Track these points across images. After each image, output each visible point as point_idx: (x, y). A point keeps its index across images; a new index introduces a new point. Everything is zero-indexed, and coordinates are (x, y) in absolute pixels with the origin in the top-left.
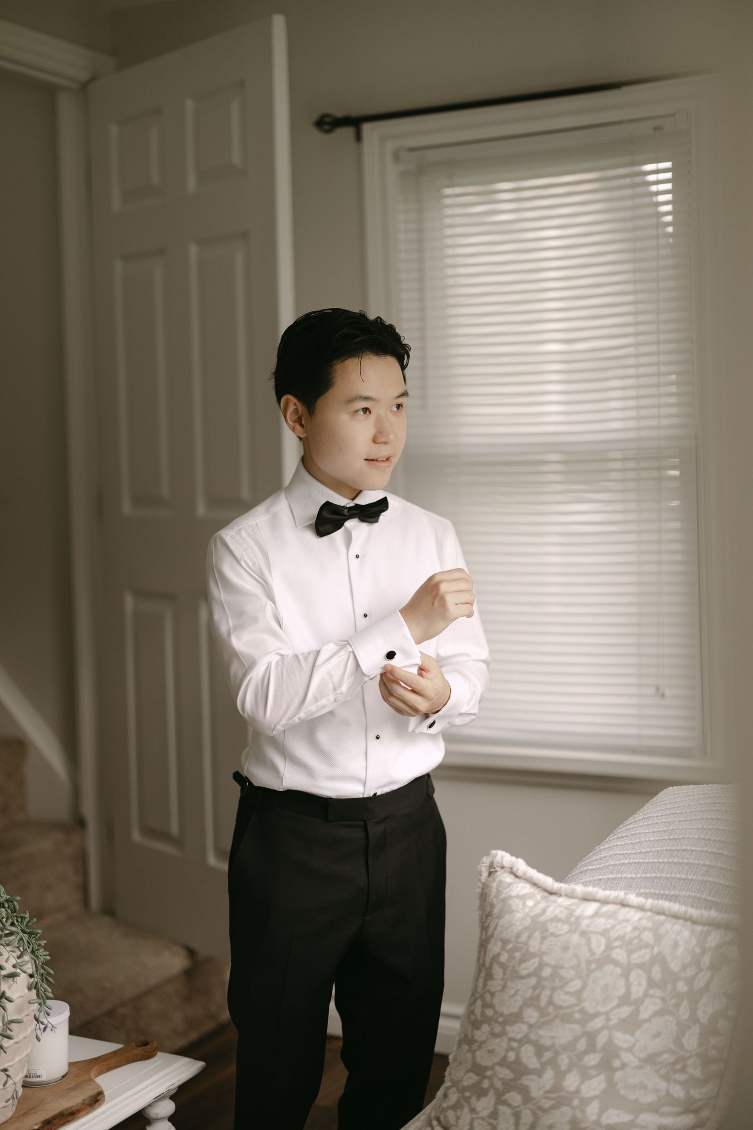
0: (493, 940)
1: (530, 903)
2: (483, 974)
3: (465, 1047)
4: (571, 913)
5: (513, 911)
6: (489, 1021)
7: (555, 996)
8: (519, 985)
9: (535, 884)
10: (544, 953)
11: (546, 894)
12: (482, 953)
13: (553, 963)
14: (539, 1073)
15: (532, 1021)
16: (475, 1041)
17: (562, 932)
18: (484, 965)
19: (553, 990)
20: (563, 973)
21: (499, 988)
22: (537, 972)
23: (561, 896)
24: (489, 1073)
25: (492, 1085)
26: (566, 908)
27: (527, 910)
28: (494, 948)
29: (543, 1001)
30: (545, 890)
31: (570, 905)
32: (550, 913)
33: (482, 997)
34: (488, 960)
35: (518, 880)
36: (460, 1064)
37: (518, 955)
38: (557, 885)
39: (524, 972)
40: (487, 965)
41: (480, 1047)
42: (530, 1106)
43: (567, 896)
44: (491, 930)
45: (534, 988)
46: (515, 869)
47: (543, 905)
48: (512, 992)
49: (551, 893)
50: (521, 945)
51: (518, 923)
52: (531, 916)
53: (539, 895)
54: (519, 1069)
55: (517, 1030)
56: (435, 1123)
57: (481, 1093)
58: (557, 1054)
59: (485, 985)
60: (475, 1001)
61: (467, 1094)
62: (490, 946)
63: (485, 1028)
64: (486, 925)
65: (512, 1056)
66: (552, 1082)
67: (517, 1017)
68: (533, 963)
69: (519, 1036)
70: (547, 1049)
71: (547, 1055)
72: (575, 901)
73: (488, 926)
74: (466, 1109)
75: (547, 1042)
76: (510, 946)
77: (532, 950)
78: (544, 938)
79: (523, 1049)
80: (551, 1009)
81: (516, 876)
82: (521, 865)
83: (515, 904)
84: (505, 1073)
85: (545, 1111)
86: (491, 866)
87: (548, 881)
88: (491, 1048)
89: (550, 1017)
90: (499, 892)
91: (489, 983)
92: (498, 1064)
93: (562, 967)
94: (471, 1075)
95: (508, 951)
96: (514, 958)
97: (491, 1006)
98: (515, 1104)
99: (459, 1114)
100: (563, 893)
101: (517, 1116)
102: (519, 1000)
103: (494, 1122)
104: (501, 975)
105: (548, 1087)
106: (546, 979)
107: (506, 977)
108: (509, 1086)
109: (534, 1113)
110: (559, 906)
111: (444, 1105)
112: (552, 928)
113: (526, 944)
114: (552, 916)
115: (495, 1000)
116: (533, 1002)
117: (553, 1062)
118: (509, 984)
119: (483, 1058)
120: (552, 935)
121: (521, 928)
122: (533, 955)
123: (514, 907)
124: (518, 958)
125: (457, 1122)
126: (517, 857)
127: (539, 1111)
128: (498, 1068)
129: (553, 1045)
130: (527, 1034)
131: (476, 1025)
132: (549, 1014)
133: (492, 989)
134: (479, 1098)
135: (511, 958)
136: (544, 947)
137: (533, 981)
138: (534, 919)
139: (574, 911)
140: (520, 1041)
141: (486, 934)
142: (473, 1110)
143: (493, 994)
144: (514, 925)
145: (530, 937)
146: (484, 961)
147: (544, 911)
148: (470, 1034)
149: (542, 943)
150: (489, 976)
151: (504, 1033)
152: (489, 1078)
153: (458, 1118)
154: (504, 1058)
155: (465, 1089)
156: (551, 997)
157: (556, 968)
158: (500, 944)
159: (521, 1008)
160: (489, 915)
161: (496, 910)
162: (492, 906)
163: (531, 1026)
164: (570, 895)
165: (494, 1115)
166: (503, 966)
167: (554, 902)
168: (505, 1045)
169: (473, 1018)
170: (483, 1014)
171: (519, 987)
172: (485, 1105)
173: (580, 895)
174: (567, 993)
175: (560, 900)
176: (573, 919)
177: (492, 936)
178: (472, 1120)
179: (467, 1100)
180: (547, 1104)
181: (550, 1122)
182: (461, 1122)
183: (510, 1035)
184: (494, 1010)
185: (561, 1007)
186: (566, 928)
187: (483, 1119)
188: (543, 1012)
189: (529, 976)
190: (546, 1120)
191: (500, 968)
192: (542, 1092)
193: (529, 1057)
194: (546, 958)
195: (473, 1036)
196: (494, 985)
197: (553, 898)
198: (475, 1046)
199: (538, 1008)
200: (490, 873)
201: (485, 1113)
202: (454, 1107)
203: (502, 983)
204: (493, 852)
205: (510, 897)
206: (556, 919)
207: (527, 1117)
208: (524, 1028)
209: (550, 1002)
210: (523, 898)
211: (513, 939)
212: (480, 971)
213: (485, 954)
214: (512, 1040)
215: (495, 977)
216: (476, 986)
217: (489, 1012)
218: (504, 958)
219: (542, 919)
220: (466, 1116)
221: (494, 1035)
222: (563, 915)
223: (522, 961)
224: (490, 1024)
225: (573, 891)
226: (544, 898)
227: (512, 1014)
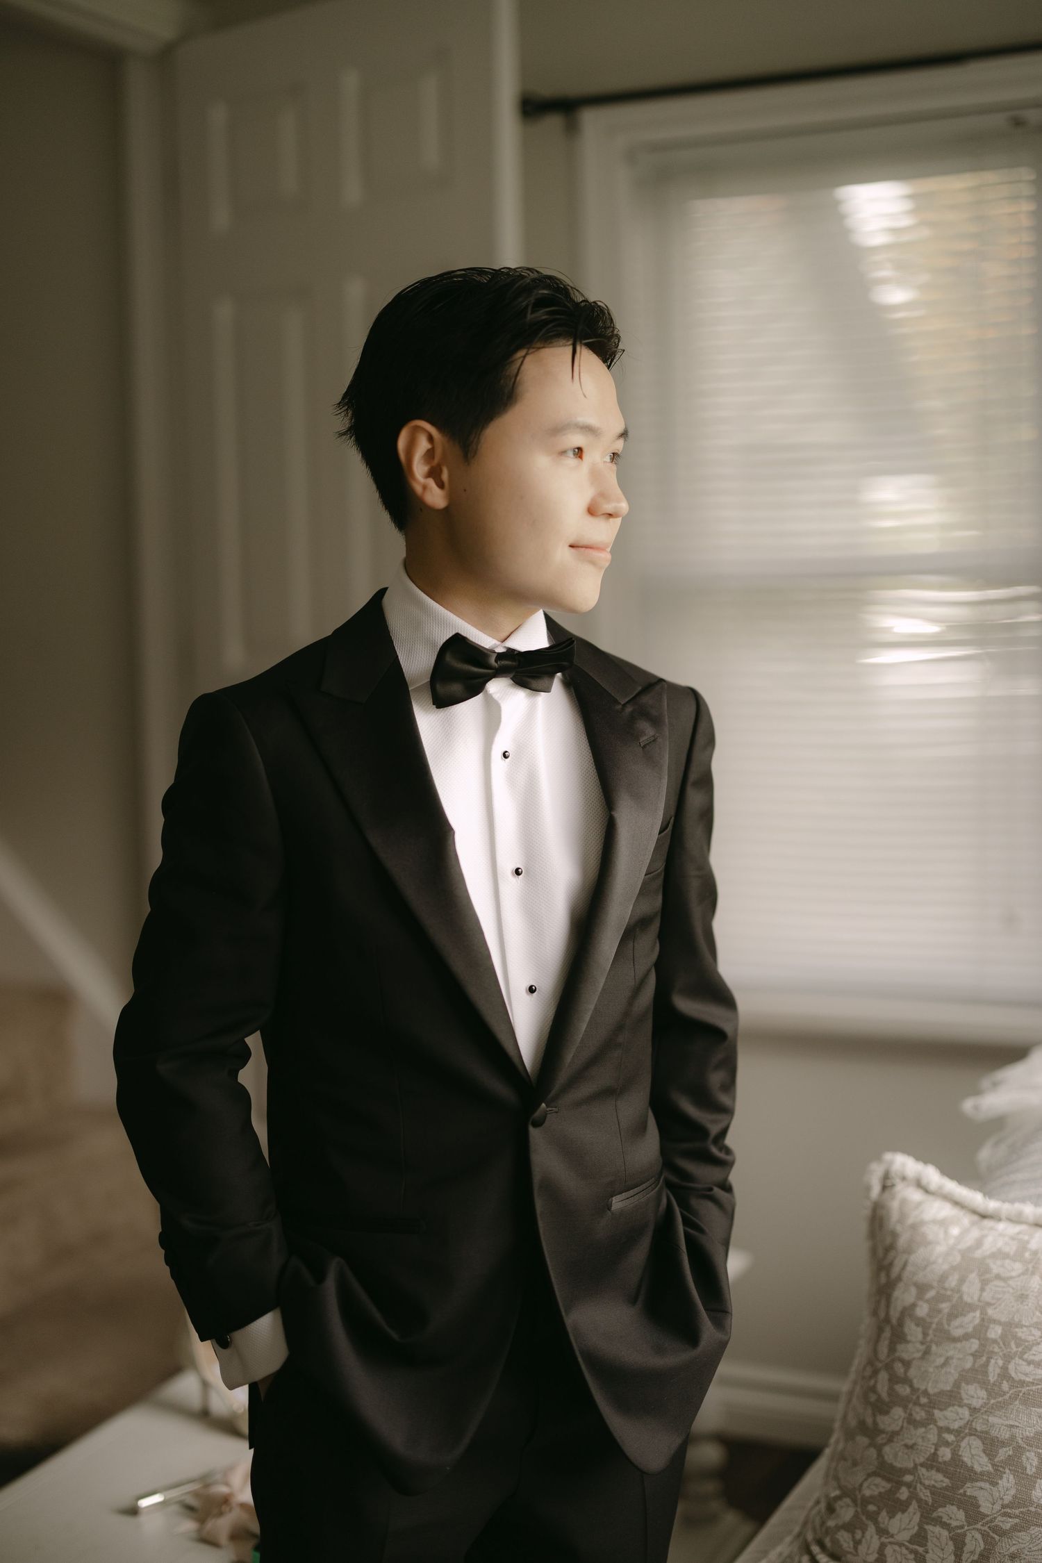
0: (901, 1285)
1: (955, 1231)
2: (887, 1333)
3: (863, 1440)
4: (1023, 1246)
5: (930, 1243)
6: (904, 1402)
7: (1011, 1367)
8: (951, 1350)
9: (957, 1203)
10: (989, 1304)
11: (976, 1218)
12: (883, 1303)
13: (1003, 1319)
14: (992, 1479)
15: (976, 1403)
16: (882, 1432)
17: (1014, 1274)
18: (887, 1320)
19: (1008, 1358)
20: (1021, 1333)
21: (919, 1355)
22: (980, 1332)
23: (1000, 1220)
24: (908, 1478)
25: (913, 1496)
26: (1013, 1238)
27: (951, 1242)
28: (903, 1296)
29: (993, 1374)
30: (974, 1212)
31: (1019, 1233)
32: (989, 1245)
33: (889, 1367)
34: (894, 1315)
35: (931, 1198)
36: (855, 1464)
37: (945, 1307)
38: (992, 1205)
39: (958, 1333)
40: (894, 1321)
41: (890, 1440)
42: (978, 1526)
43: (1010, 1220)
44: (895, 1271)
45: (976, 1355)
46: (924, 1182)
47: (975, 1233)
48: (940, 1361)
49: (984, 1216)
50: (949, 1293)
51: (940, 1261)
52: (960, 1251)
53: (967, 1220)
54: (959, 1473)
55: (953, 1417)
56: (815, 1549)
57: (898, 1507)
58: (1019, 1450)
59: (892, 1349)
60: (875, 1372)
61: (872, 1508)
62: (897, 1293)
63: (898, 1412)
64: (886, 1262)
65: (946, 1454)
66: (1013, 1492)
67: (952, 1397)
68: (970, 1321)
69: (956, 1426)
70: (1003, 1444)
71: (1004, 1453)
72: (1023, 1227)
73: (891, 1264)
74: (871, 1529)
75: (1005, 1435)
76: (931, 1294)
77: (966, 1298)
78: (984, 1283)
79: (963, 1444)
80: (1005, 1386)
81: (926, 1191)
82: (932, 1175)
83: (931, 1232)
84: (938, 1479)
85: (1003, 1534)
86: (886, 1176)
87: (976, 1198)
88: (910, 1442)
89: (1007, 1397)
90: (903, 1216)
91: (900, 1347)
92: (922, 1465)
93: (1021, 1326)
94: (878, 1480)
95: (927, 1301)
96: (939, 1311)
97: (907, 1381)
98: (954, 1523)
99: (858, 1535)
100: (1003, 1216)
101: (959, 1543)
102: (952, 1373)
103: (921, 1550)
104: (920, 1336)
105: (1007, 1499)
106: (995, 1341)
107: (929, 1339)
108: (943, 1497)
109: (985, 1536)
110: (1001, 1235)
111: (831, 1523)
112: (995, 1268)
113: (958, 1290)
114: (994, 1250)
115: (912, 1372)
116: (977, 1375)
117: (1014, 1463)
118: (934, 1348)
119: (895, 1455)
120: (998, 1277)
121: (946, 1267)
122: (971, 1308)
123: (931, 1237)
124: (946, 1311)
125: (856, 1548)
126: (926, 1162)
127: (993, 1534)
128: (923, 1471)
129: (1013, 1438)
130: (969, 1423)
131: (881, 1408)
132: (1005, 1393)
133: (905, 1356)
134: (892, 1515)
135: (935, 1311)
136: (987, 1296)
137: (974, 1344)
138: (966, 1253)
139: (1028, 1242)
140: (958, 1433)
141: (888, 1275)
142: (882, 1532)
143: (907, 1364)
144: (934, 1263)
145: (962, 1280)
146: (887, 1314)
147: (979, 1243)
148: (869, 1421)
149: (982, 1290)
150: (898, 1337)
151: (931, 1419)
152: (909, 1485)
153: (857, 1543)
154: (934, 1456)
155: (866, 1501)
156: (1005, 1369)
157: (1009, 1326)
158: (913, 1291)
159: (957, 1385)
160: (890, 1248)
161: (902, 1242)
162: (895, 1235)
163: (974, 1410)
164: (1016, 1220)
165: (920, 1538)
166: (920, 1322)
167: (992, 1229)
168: (933, 1437)
169: (873, 1398)
170: (891, 1392)
171: (951, 1353)
172: (903, 1525)
173: (1031, 1219)
174: (1029, 1363)
175: (1001, 1226)
176: (1027, 1255)
177: (899, 1278)
178: (882, 1547)
179: (873, 1517)
180: (1007, 1524)
181: (1013, 1549)
182: (862, 1549)
183: (941, 1424)
184: (911, 1386)
185: (1022, 1383)
186: (1018, 1267)
187: (901, 1545)
188: (993, 1390)
189: (966, 1337)
190: (1006, 1547)
191: (917, 1325)
192: (997, 1507)
193: (973, 1454)
194: (990, 1311)
195: (875, 1423)
196: (911, 1350)
197: (987, 1223)
198: (880, 1439)
199: (984, 1384)
200: (884, 1188)
201: (904, 1536)
202: (849, 1527)
203: (923, 1348)
204: (888, 1156)
205: (922, 1223)
206: (999, 1255)
207: (974, 1542)
208: (965, 1413)
209: (1004, 1375)
210: (944, 1223)
211: (935, 1284)
212: (880, 1330)
213: (888, 1306)
214: (941, 1430)
215: (909, 1338)
216: (875, 1351)
217: (904, 1390)
218: (922, 1310)
219: (978, 1254)
220: (872, 1540)
221: (911, 1421)
222: (1012, 1248)
223: (952, 1316)
224: (905, 1408)
225: (1020, 1214)
226: (973, 1224)
227: (942, 1393)
